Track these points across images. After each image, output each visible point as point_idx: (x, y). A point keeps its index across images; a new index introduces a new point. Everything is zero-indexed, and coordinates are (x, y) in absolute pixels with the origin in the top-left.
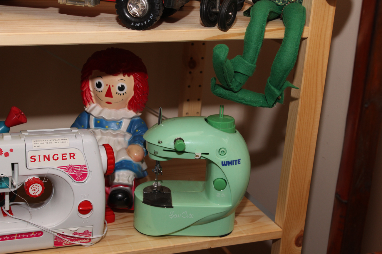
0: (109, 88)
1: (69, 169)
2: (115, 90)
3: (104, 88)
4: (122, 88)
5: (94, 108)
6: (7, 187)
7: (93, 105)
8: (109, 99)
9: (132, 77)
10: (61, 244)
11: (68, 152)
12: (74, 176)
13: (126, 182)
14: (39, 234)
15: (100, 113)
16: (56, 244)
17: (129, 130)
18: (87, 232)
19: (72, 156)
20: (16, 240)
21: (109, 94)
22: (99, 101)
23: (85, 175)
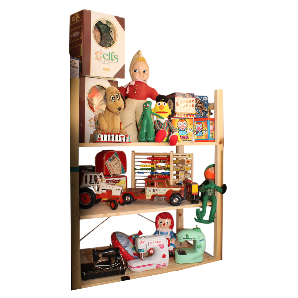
0: (164, 223)
1: (159, 245)
2: (166, 224)
3: (163, 223)
4: (168, 223)
5: (160, 229)
6: (144, 251)
7: (159, 228)
8: (164, 226)
9: (170, 219)
10: (158, 267)
11: (159, 241)
12: (161, 247)
13: (172, 249)
14: (152, 264)
15: (162, 230)
16: (157, 267)
17: (170, 235)
18: (165, 264)
19: (160, 242)
20: (146, 267)
21: (164, 225)
22: (161, 227)
23: (163, 247)
